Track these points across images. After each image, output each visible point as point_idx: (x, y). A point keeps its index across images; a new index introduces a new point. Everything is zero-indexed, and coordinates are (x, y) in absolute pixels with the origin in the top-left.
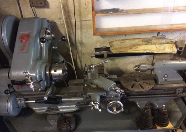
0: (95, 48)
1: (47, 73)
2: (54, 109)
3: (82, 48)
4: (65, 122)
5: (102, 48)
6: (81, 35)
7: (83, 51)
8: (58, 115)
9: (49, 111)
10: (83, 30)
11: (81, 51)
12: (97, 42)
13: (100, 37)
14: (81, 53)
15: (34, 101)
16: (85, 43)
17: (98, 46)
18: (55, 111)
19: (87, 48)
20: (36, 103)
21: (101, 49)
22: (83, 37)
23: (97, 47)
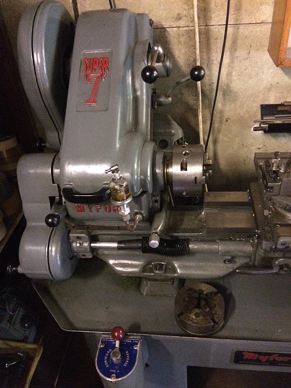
0: (262, 106)
1: (158, 171)
2: (164, 267)
3: (224, 105)
4: (198, 307)
5: (282, 105)
6: (229, 66)
7: (227, 114)
8: (173, 283)
9: (151, 271)
10: (238, 53)
11: (221, 112)
12: (270, 88)
13: (284, 74)
14: (221, 118)
15: (115, 245)
16: (235, 90)
17: (272, 101)
18: (165, 272)
19: (238, 104)
20: (119, 248)
21: (279, 108)
22: (234, 74)
23: (267, 103)
